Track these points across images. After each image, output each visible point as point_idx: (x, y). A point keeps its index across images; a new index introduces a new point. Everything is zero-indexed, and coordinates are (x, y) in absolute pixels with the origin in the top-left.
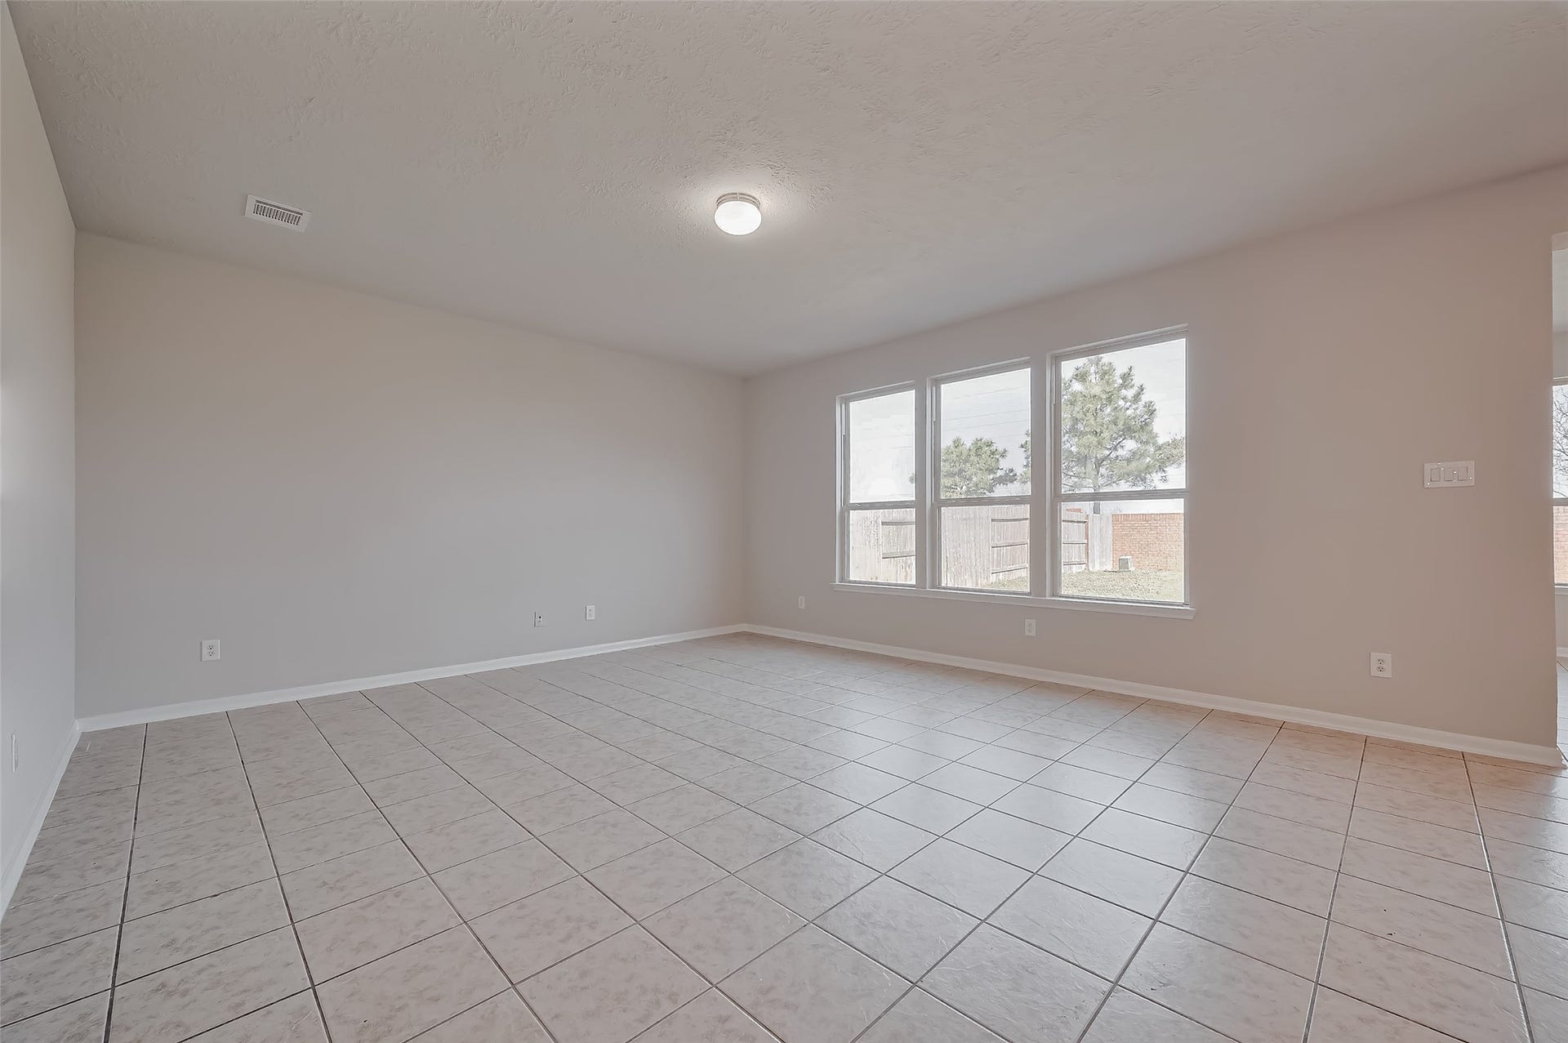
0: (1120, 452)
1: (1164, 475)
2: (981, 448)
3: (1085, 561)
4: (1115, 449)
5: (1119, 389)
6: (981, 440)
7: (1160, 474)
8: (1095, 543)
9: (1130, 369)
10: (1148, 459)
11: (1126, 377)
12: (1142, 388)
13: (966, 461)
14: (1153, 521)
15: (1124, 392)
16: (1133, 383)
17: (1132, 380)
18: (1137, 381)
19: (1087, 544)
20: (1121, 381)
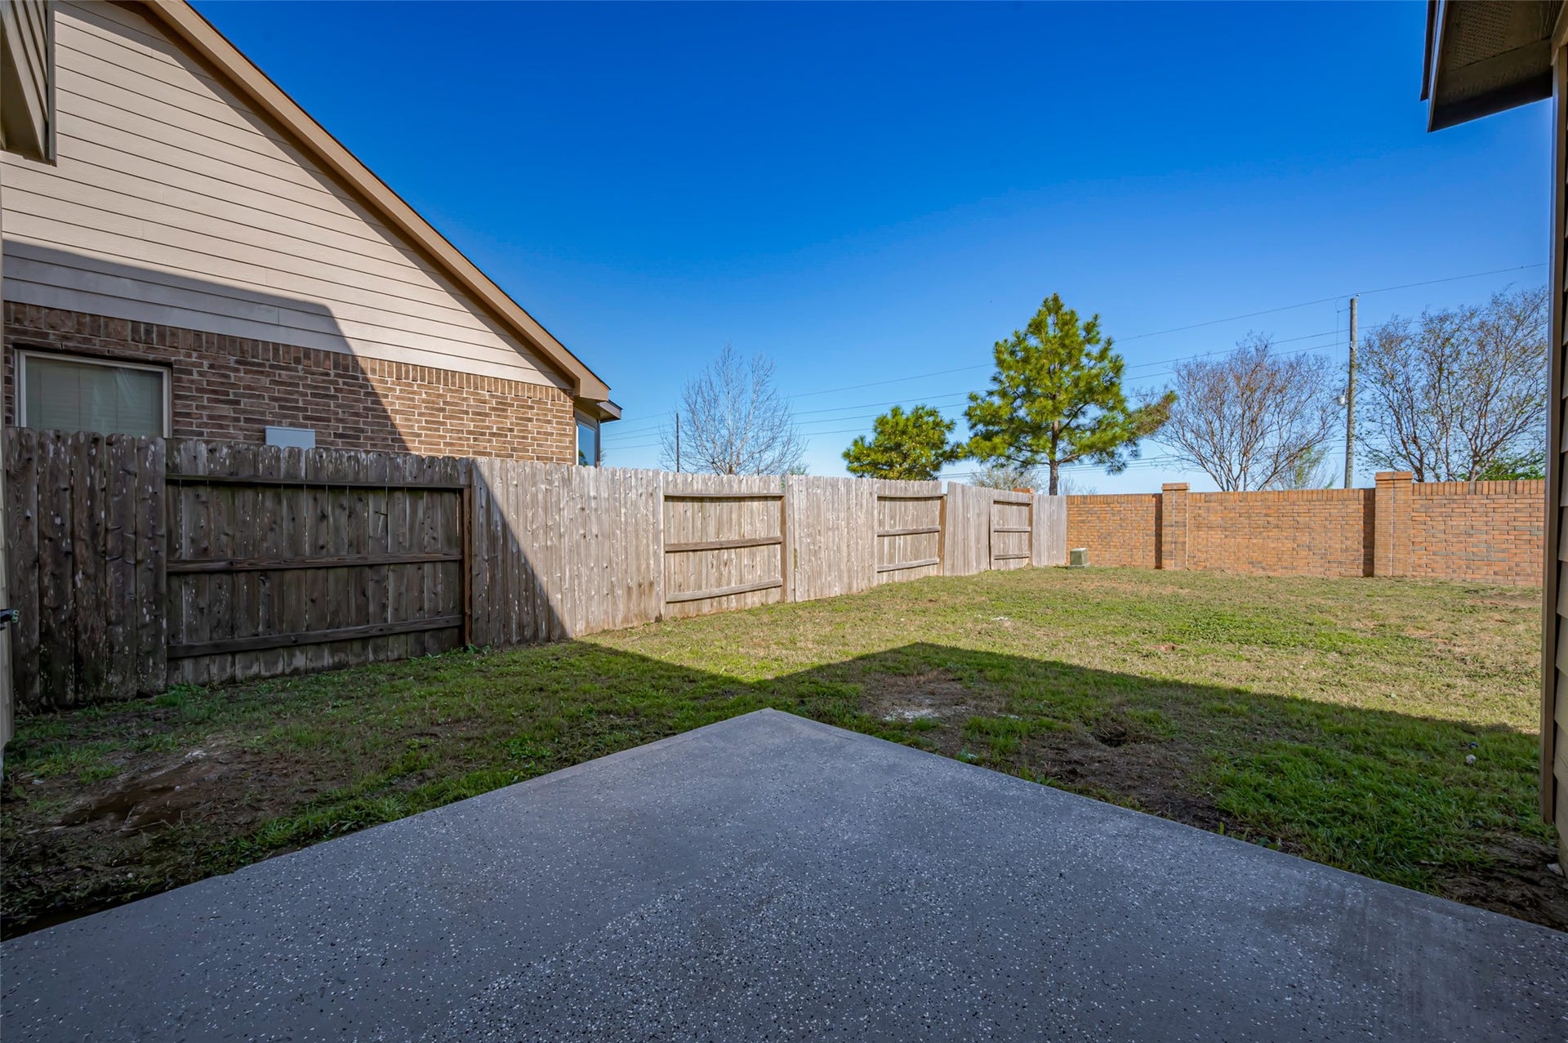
0: (1082, 420)
1: (1134, 449)
2: (921, 417)
3: (1026, 552)
4: (1075, 416)
5: (1083, 343)
6: (923, 408)
7: (1131, 448)
8: (1042, 533)
9: (1096, 318)
10: (1117, 429)
11: (1089, 328)
12: (1109, 342)
13: (904, 432)
14: (1116, 505)
15: (1088, 348)
16: (1098, 336)
17: (1098, 333)
18: (1104, 333)
19: (1031, 533)
20: (1084, 334)
